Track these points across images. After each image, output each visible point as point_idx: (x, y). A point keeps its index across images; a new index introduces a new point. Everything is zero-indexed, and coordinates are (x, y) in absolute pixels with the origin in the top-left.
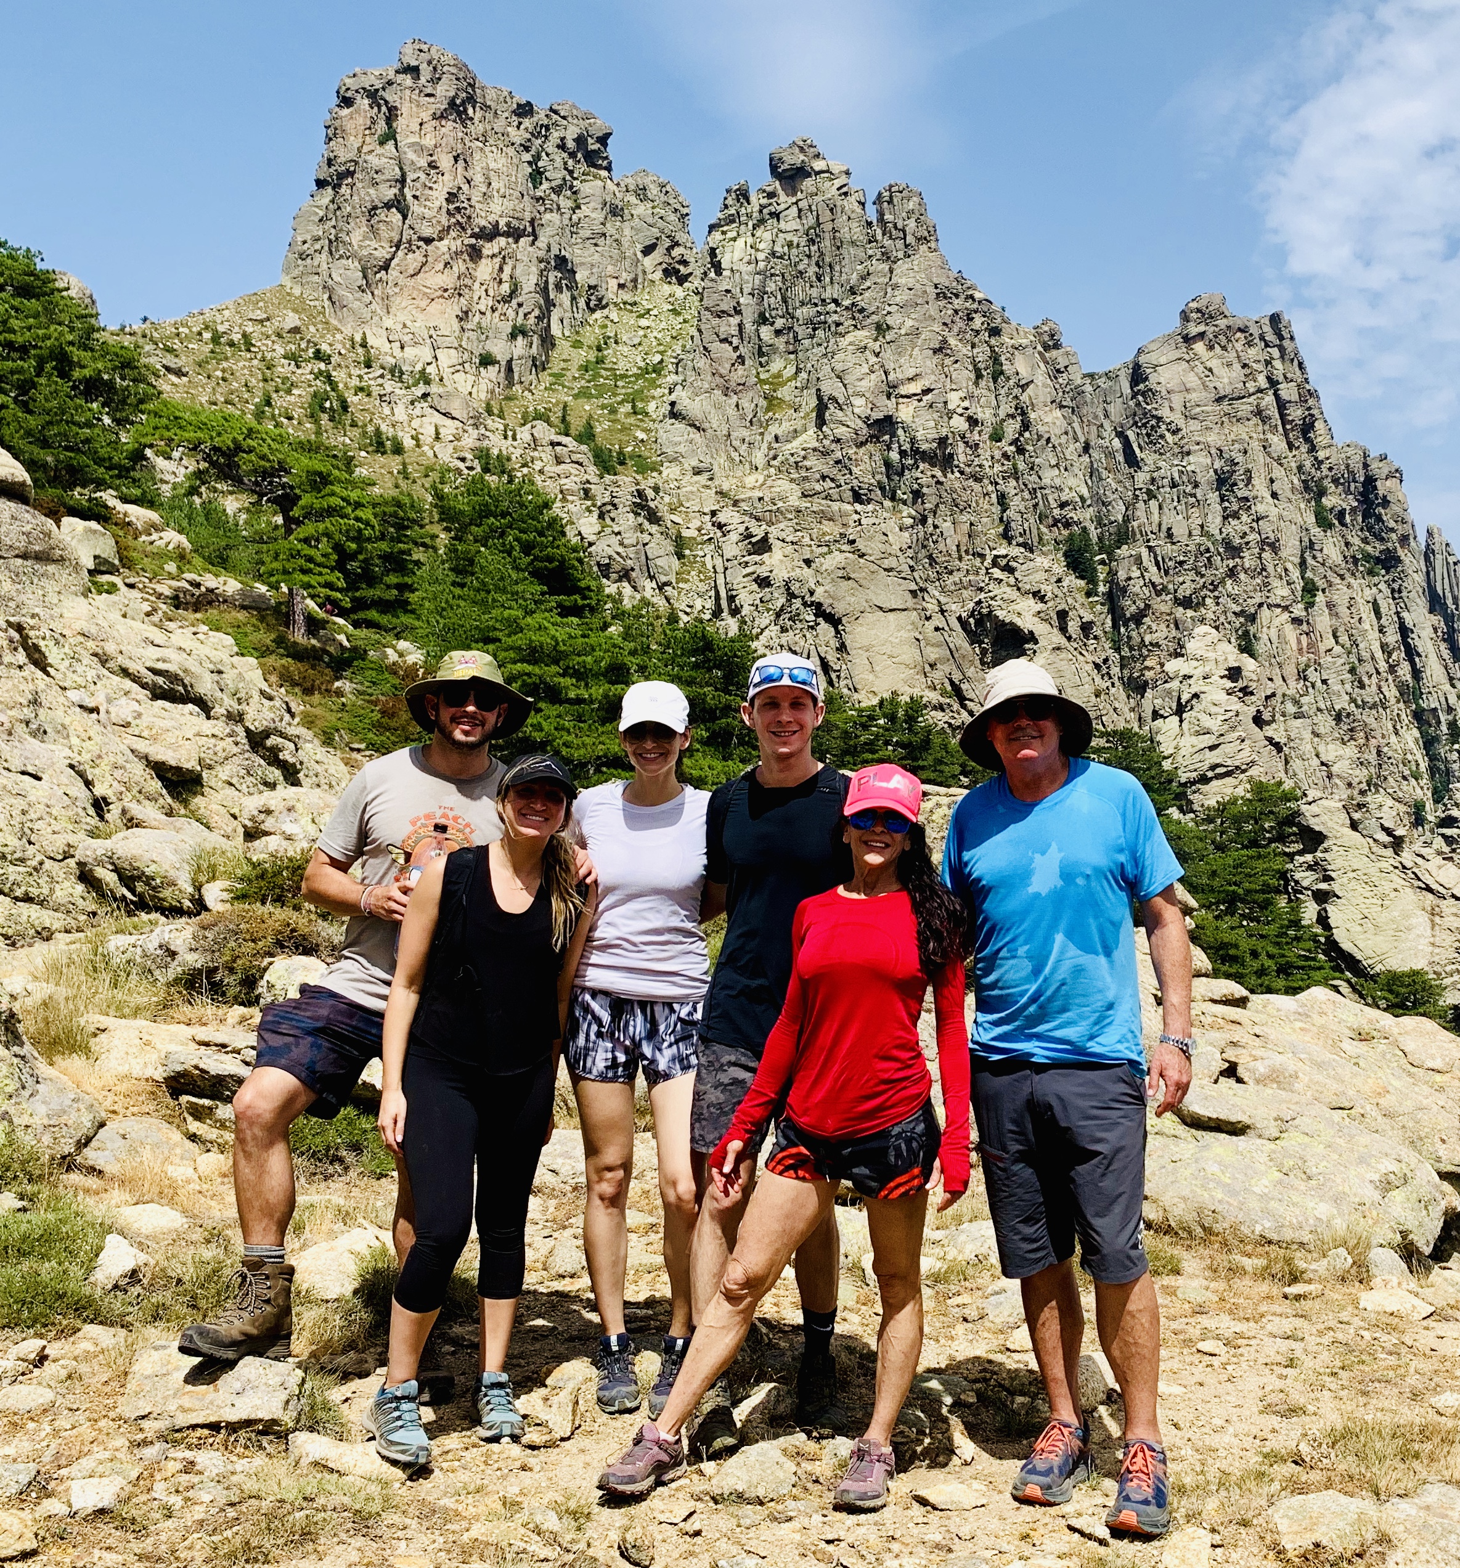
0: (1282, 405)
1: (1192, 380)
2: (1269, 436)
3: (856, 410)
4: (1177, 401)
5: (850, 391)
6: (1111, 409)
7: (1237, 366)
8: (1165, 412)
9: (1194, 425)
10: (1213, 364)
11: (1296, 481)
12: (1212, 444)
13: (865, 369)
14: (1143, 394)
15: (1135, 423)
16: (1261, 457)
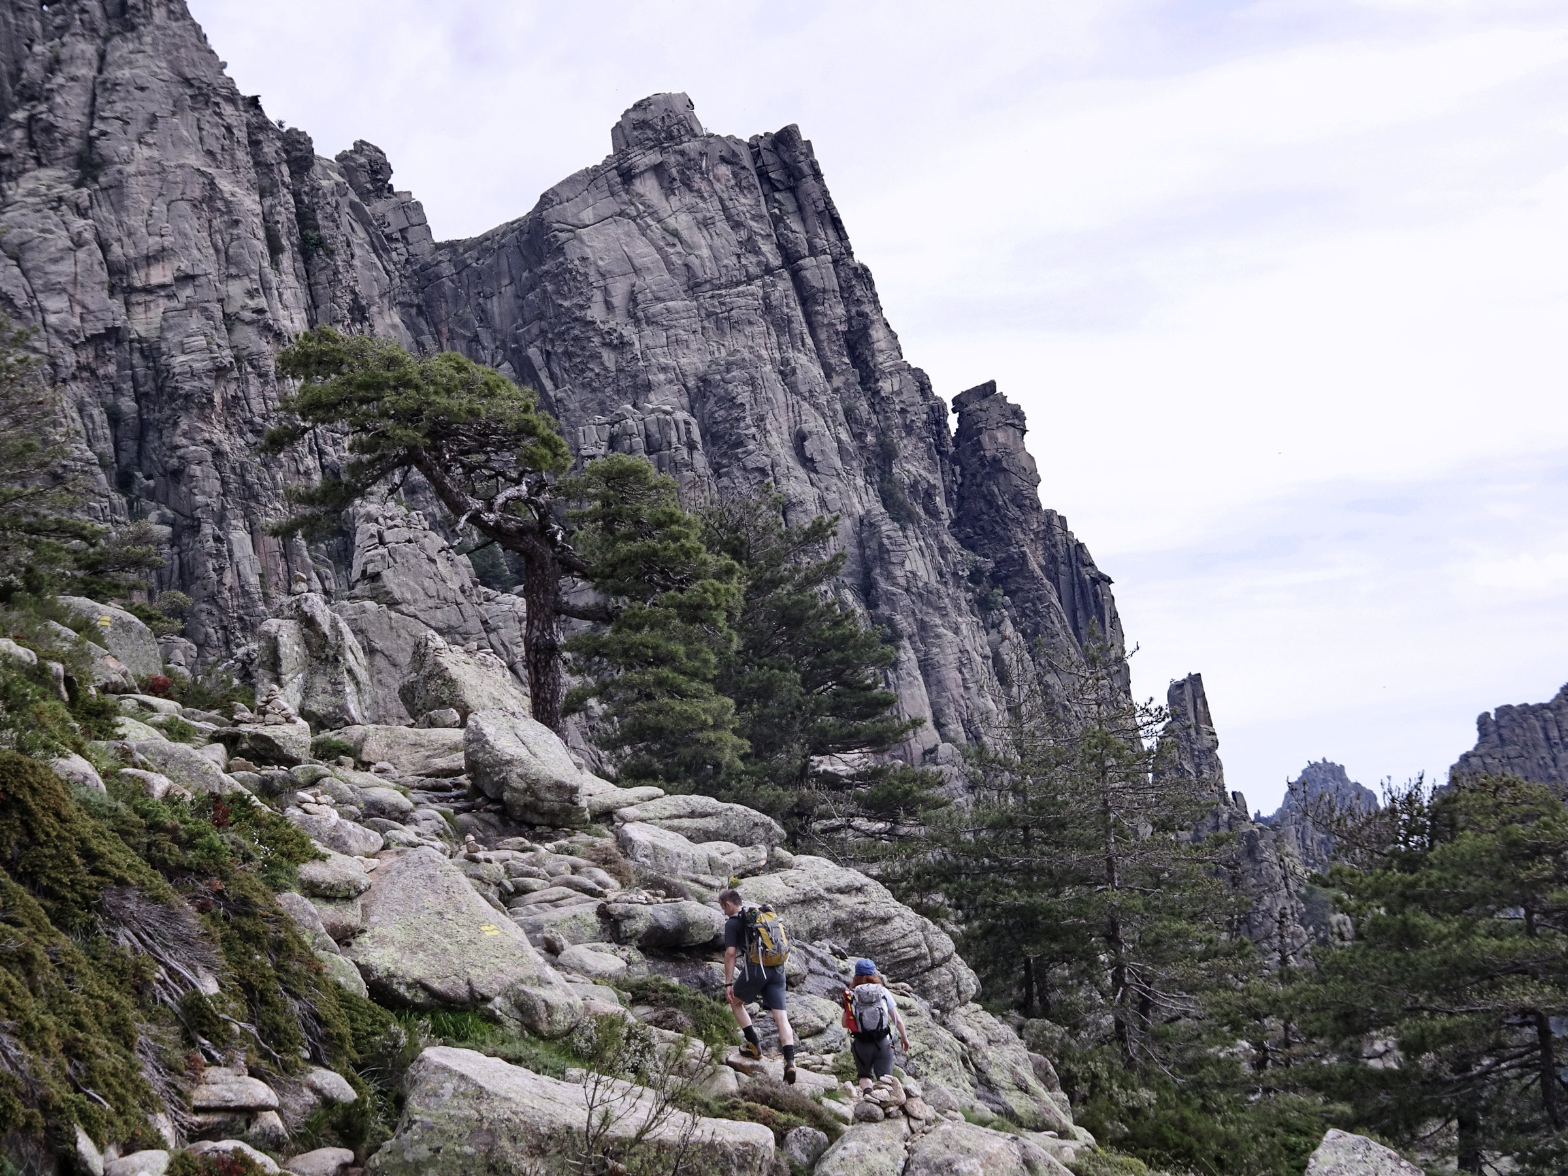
0: (807, 296)
1: (644, 252)
2: (790, 354)
3: (52, 319)
4: (619, 291)
5: (38, 283)
6: (495, 306)
7: (723, 226)
8: (596, 313)
9: (653, 337)
10: (682, 222)
11: (844, 436)
12: (689, 370)
13: (62, 240)
14: (554, 277)
15: (543, 332)
16: (779, 394)
